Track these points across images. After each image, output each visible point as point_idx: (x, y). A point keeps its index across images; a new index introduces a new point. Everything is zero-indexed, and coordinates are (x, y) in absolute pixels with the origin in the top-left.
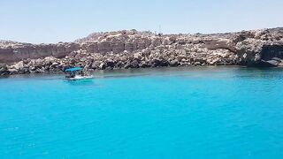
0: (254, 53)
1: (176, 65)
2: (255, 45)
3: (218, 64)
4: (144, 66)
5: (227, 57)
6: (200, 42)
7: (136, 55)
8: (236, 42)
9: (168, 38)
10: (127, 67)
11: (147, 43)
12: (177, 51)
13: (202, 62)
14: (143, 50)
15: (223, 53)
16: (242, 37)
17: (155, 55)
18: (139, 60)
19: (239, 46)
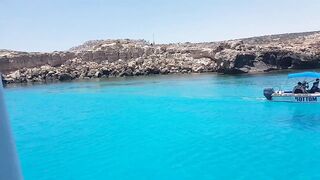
0: (229, 62)
1: (166, 73)
2: (230, 54)
3: (201, 71)
4: (138, 74)
5: (209, 65)
6: (187, 52)
7: (131, 64)
8: (215, 52)
9: (159, 48)
10: (122, 76)
11: (140, 52)
12: (167, 60)
13: (188, 69)
14: (137, 59)
15: (205, 62)
16: (221, 47)
17: (148, 63)
18: (133, 69)
19: (217, 56)
